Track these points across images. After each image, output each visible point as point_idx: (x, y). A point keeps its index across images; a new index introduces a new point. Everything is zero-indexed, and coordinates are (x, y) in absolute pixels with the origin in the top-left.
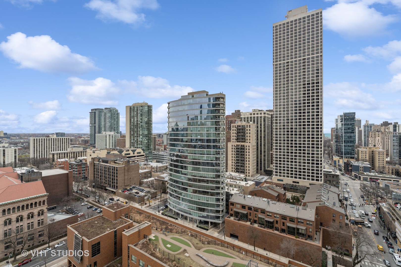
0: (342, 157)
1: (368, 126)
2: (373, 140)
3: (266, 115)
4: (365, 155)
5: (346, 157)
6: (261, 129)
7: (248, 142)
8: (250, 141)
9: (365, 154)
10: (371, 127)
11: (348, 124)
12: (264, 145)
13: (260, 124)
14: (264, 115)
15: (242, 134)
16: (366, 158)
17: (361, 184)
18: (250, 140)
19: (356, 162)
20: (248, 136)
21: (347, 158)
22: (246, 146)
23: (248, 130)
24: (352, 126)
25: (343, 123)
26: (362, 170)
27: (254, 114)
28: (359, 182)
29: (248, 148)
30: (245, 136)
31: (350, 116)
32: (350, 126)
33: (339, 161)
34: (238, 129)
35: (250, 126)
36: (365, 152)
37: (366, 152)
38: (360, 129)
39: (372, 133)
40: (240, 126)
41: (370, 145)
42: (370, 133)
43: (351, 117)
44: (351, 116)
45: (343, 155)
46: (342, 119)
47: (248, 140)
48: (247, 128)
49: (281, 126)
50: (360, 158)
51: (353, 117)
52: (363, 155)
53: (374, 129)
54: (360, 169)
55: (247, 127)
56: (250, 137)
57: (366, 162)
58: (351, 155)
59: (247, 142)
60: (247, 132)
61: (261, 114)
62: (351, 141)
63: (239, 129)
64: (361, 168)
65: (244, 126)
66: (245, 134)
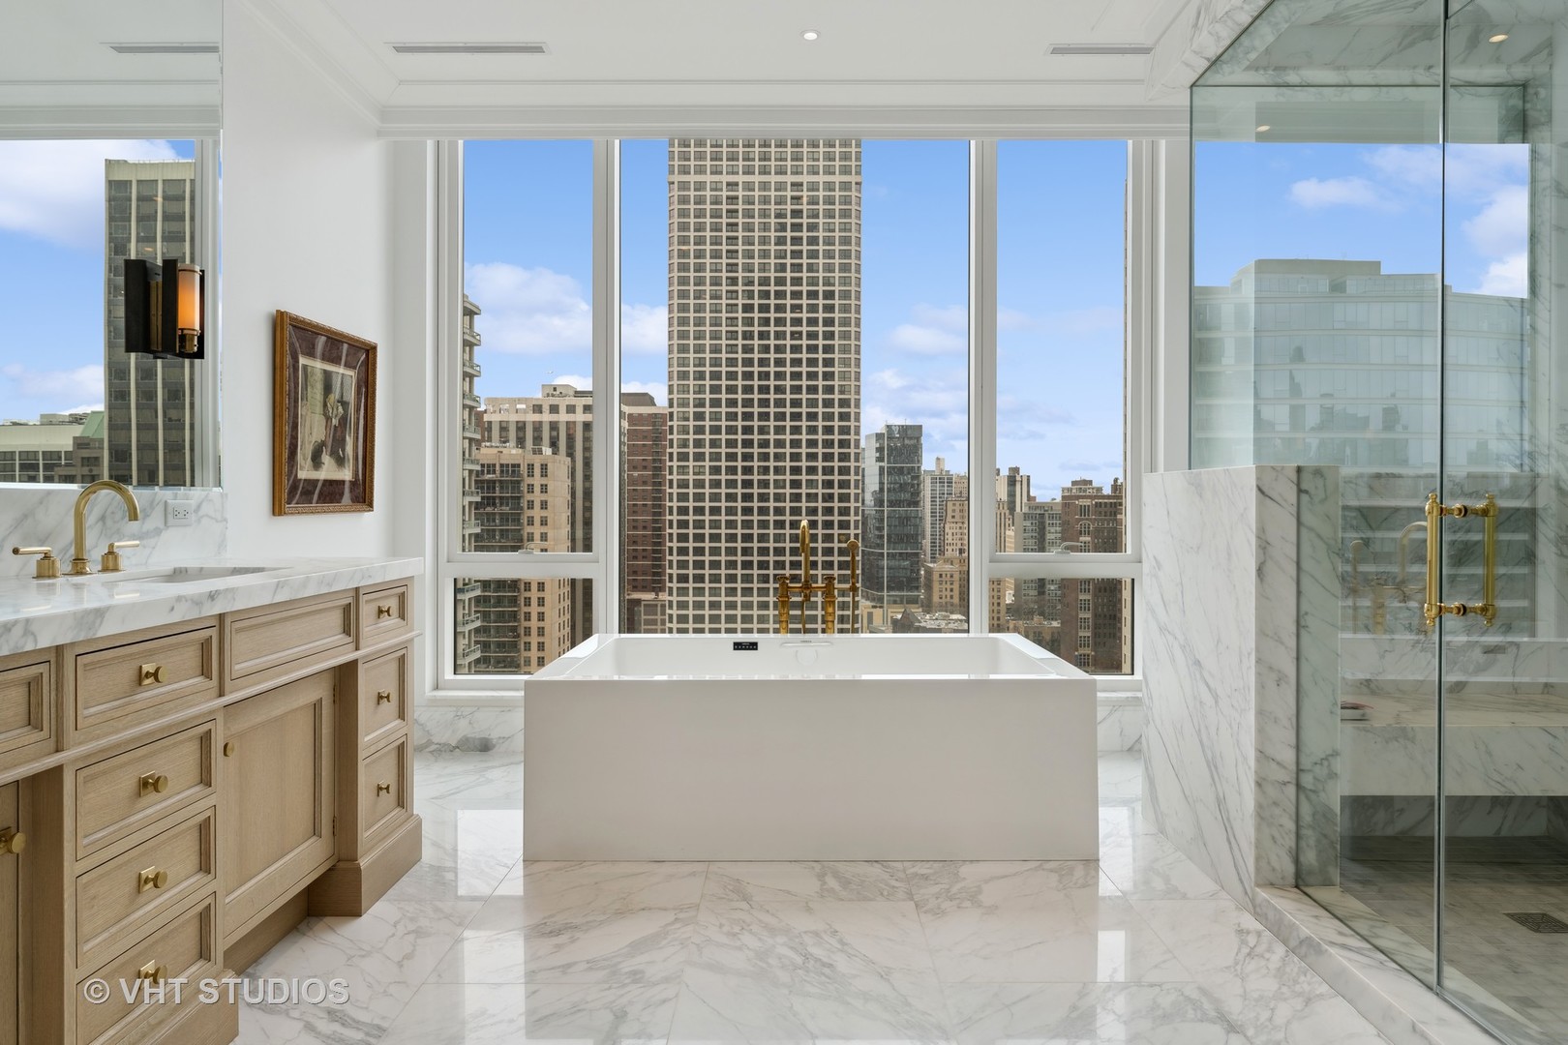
0: (881, 599)
2: (958, 531)
4: (949, 586)
5: (892, 598)
6: (587, 485)
9: (948, 583)
10: (950, 482)
11: (901, 471)
13: (585, 458)
15: (506, 509)
16: (952, 597)
18: (543, 536)
19: (928, 617)
20: (537, 521)
23: (537, 489)
24: (913, 478)
25: (885, 464)
30: (517, 520)
31: (907, 438)
32: (907, 479)
33: (870, 615)
34: (482, 482)
35: (544, 468)
36: (949, 576)
37: (952, 576)
39: (954, 505)
40: (491, 468)
41: (950, 548)
43: (909, 442)
44: (910, 438)
45: (885, 593)
46: (880, 450)
47: (537, 536)
48: (530, 481)
49: (704, 473)
50: (936, 599)
51: (916, 442)
52: (944, 586)
55: (531, 474)
58: (908, 590)
60: (528, 497)
61: (588, 409)
62: (907, 536)
63: (488, 481)
65: (513, 466)
66: (522, 509)
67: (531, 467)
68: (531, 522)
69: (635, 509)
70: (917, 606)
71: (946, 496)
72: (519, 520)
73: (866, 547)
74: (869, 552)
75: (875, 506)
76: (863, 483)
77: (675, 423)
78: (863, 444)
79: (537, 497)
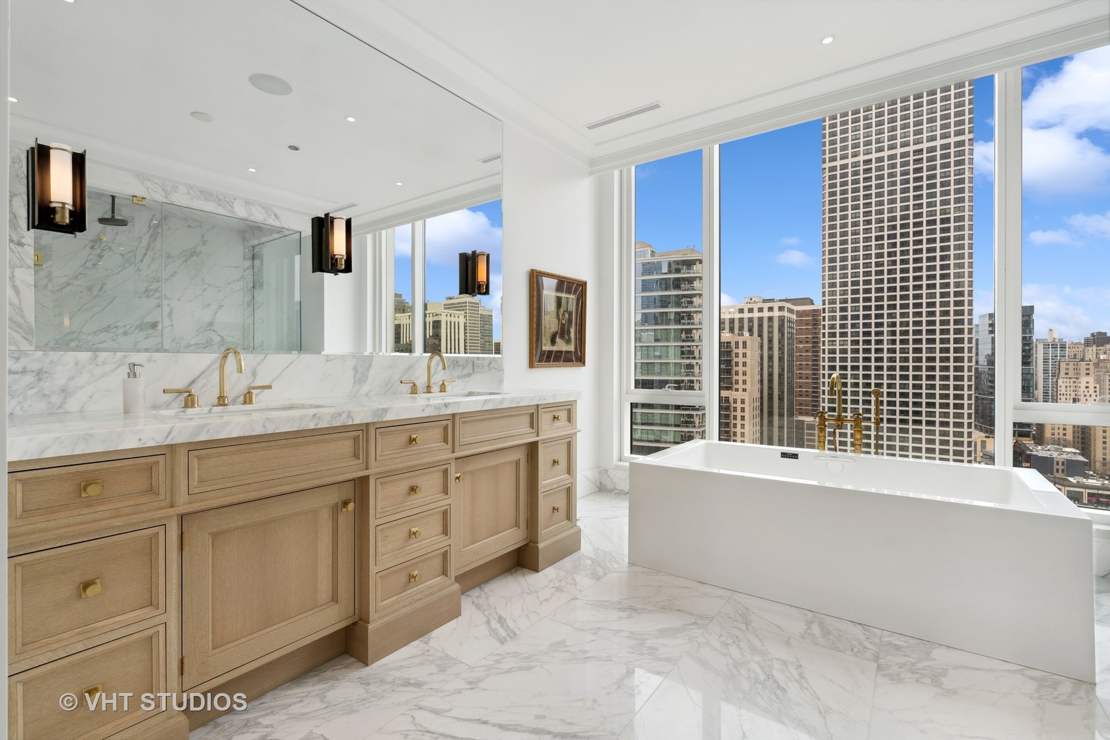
1: (1054, 347)
3: (786, 314)
6: (771, 353)
7: (741, 390)
8: (745, 387)
10: (1063, 347)
12: (779, 399)
13: (769, 337)
14: (781, 314)
16: (1064, 434)
18: (744, 382)
20: (741, 373)
22: (735, 401)
23: (741, 355)
24: (1024, 345)
27: (751, 310)
29: (739, 405)
35: (745, 343)
39: (1067, 364)
41: (1063, 398)
42: (1063, 365)
46: (992, 325)
47: (741, 382)
48: (735, 350)
51: (1027, 318)
55: (737, 347)
56: (744, 374)
59: (737, 390)
60: (735, 360)
61: (771, 309)
65: (727, 343)
66: (732, 366)
67: (737, 343)
68: (737, 373)
69: (801, 367)
70: (1029, 439)
72: (730, 372)
73: (980, 394)
74: (982, 399)
75: (988, 365)
76: (977, 349)
77: (827, 315)
78: (975, 322)
79: (741, 360)
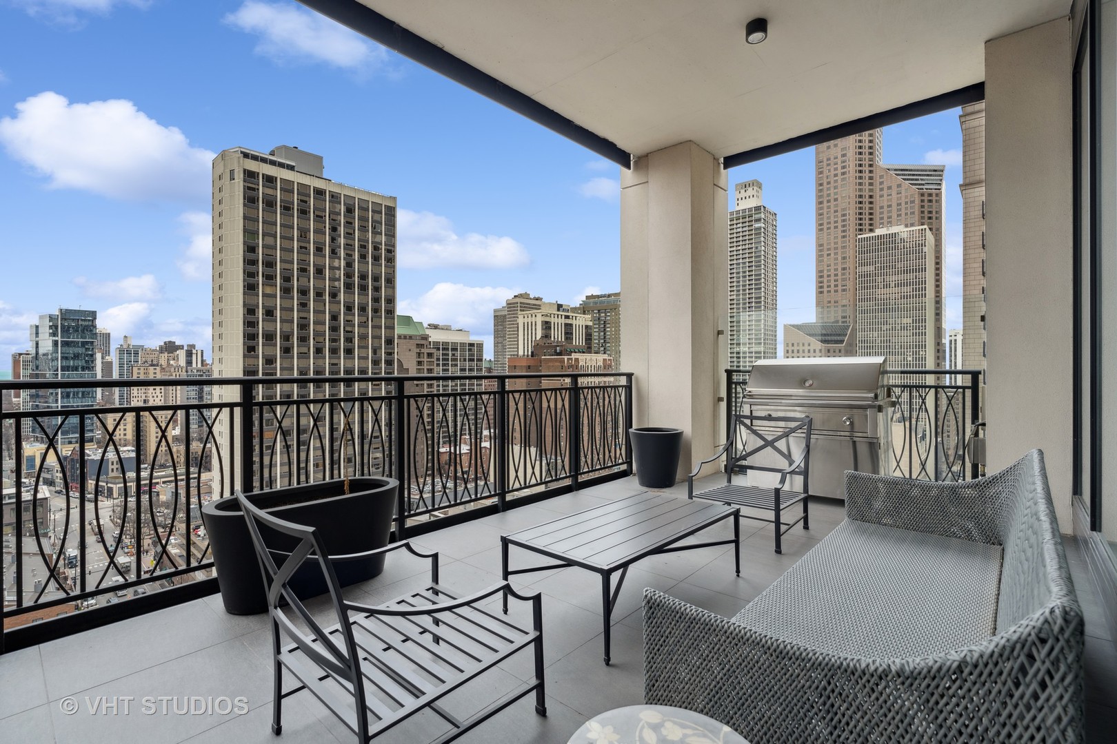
1: (129, 353)
4: (122, 427)
9: (122, 425)
10: (136, 353)
11: (75, 344)
17: (115, 508)
21: (70, 443)
24: (87, 349)
25: (59, 338)
26: (115, 470)
28: (109, 503)
31: (82, 320)
32: (80, 350)
38: (108, 358)
41: (135, 400)
42: (135, 370)
43: (83, 323)
44: (85, 320)
46: (53, 327)
51: (90, 323)
53: (144, 359)
54: (111, 467)
57: (125, 446)
64: (113, 464)
71: (132, 363)
